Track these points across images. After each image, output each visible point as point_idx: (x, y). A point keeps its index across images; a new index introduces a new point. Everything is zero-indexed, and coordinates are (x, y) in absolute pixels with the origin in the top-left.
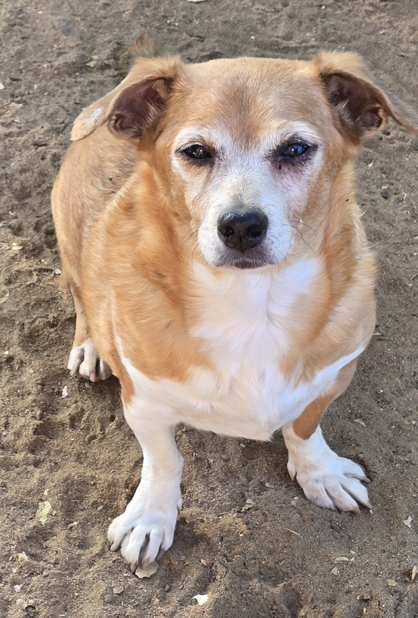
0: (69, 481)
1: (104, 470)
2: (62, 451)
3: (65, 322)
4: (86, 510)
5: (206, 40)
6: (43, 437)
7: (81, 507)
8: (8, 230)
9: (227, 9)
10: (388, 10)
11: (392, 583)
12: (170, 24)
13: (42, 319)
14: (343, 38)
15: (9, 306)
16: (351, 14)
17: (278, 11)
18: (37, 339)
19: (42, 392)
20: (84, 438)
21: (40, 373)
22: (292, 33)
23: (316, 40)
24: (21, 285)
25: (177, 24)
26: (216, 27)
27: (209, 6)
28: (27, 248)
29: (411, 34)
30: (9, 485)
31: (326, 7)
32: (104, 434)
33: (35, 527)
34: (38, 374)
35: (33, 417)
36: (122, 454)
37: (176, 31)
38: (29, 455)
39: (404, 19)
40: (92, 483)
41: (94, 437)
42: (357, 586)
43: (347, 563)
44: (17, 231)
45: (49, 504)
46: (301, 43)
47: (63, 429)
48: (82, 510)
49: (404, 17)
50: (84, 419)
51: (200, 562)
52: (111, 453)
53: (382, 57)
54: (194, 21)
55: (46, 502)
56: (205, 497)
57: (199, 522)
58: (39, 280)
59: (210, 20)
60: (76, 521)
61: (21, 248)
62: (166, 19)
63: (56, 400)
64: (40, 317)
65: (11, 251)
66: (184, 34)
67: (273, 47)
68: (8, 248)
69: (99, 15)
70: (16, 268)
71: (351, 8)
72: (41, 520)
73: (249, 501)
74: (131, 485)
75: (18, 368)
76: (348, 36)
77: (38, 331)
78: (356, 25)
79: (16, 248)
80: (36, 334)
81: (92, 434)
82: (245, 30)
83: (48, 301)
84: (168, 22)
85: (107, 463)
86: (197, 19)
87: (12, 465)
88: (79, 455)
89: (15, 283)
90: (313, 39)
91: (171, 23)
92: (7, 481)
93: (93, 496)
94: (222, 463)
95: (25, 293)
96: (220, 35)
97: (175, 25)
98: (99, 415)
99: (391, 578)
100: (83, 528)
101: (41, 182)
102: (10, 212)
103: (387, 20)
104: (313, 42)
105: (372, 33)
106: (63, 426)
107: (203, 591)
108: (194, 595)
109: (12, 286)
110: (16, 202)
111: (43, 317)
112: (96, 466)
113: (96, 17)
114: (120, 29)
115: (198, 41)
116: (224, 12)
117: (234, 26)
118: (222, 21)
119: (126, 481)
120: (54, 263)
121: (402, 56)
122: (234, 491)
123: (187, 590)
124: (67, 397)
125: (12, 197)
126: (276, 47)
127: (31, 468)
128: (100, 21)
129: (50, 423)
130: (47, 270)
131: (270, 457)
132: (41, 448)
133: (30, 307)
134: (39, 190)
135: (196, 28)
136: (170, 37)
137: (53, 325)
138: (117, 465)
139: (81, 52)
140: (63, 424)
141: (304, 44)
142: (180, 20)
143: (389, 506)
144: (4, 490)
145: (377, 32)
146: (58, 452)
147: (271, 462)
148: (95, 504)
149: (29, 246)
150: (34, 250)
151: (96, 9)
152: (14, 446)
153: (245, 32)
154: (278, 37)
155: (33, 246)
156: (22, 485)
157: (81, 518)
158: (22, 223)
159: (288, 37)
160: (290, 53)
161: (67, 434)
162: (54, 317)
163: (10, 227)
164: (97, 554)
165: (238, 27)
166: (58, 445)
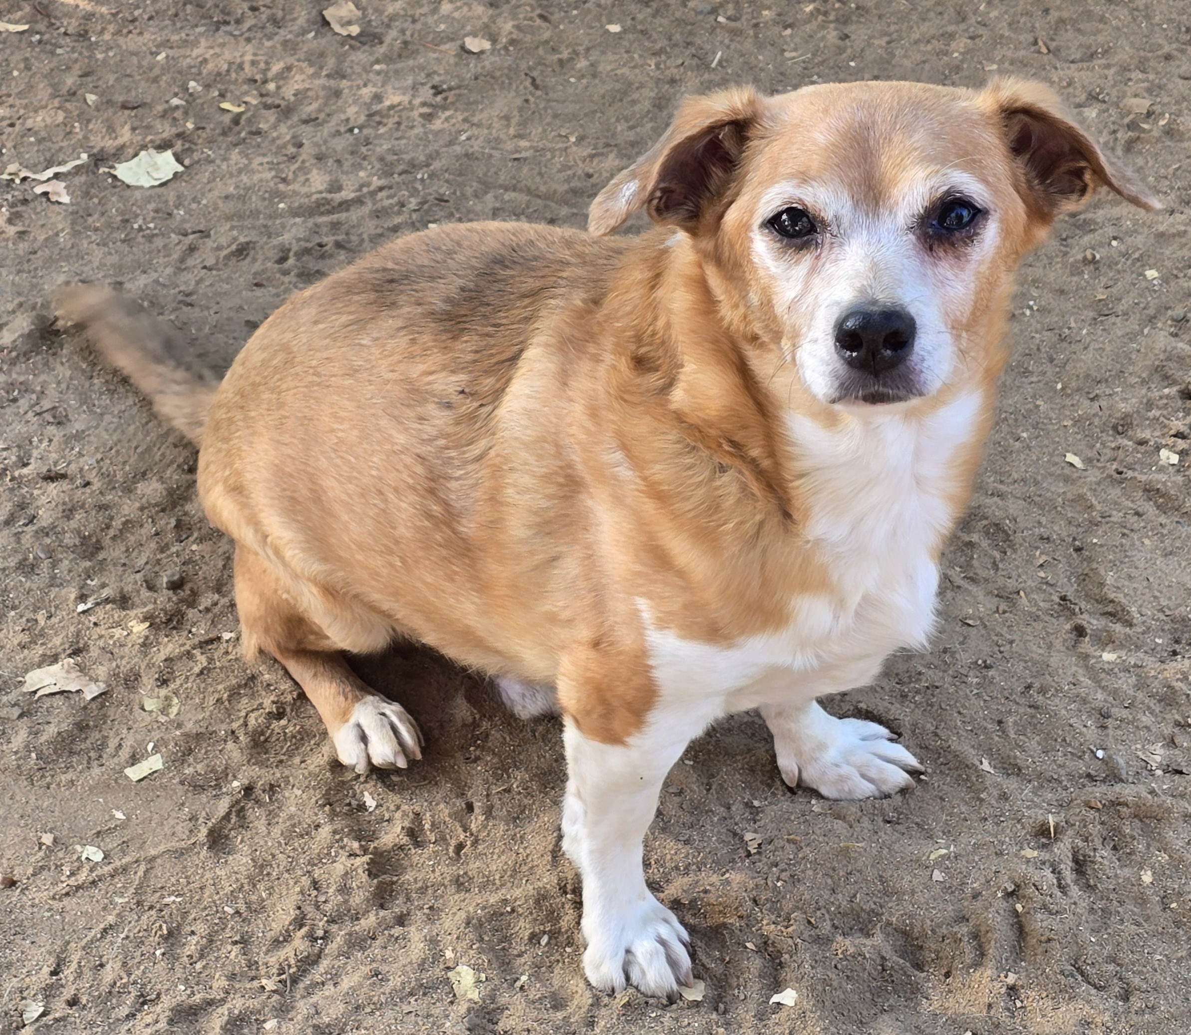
0: (474, 921)
1: (509, 885)
2: (427, 887)
3: (295, 704)
4: (525, 952)
5: (212, 232)
6: (387, 878)
7: (515, 952)
8: (108, 607)
9: (214, 180)
10: (453, 103)
11: (1029, 853)
12: (140, 229)
13: (256, 713)
14: (416, 162)
15: (189, 715)
16: (402, 127)
17: (294, 158)
18: (268, 745)
19: (337, 816)
20: (447, 854)
21: (314, 788)
22: (337, 181)
23: (379, 178)
24: (187, 678)
25: (152, 225)
26: (216, 209)
27: (184, 184)
28: (158, 620)
29: (508, 126)
30: (384, 968)
31: (361, 128)
32: (472, 835)
33: (469, 1010)
34: (312, 791)
35: (351, 855)
36: (521, 850)
37: (156, 235)
38: (382, 913)
39: (482, 110)
40: (509, 909)
41: (460, 847)
42: (983, 881)
43: (946, 857)
44: (123, 601)
45: (465, 968)
46: (360, 189)
47: (406, 855)
48: (520, 955)
49: (480, 107)
50: (427, 827)
51: (746, 947)
52: (503, 857)
53: (488, 171)
54: (175, 211)
55: (459, 968)
56: (686, 856)
57: (702, 895)
58: (211, 660)
59: (199, 203)
60: (522, 974)
61: (147, 624)
62: (129, 225)
63: (361, 819)
64: (252, 711)
65: (133, 637)
66: (173, 235)
67: (322, 209)
68: (125, 633)
69: (21, 252)
70: (162, 656)
71: (396, 119)
72: (470, 996)
73: (748, 836)
74: (569, 887)
75: (270, 799)
76: (422, 158)
77: (262, 733)
78: (421, 139)
79: (139, 628)
80: (262, 738)
81: (453, 843)
82: (264, 199)
83: (246, 684)
84: (136, 226)
85: (509, 873)
86: (177, 208)
87: (365, 940)
88: (457, 880)
89: (174, 679)
90: (375, 178)
91: (140, 226)
92: (375, 965)
93: (523, 928)
94: (677, 799)
95: (203, 685)
96: (228, 218)
97: (148, 228)
98: (447, 811)
99: (1022, 848)
100: (538, 979)
101: (107, 521)
102: (89, 582)
103: (460, 118)
104: (376, 182)
105: (451, 143)
106: (403, 850)
107: (777, 986)
108: (769, 998)
109: (172, 686)
110: (88, 564)
111: (257, 709)
112: (494, 884)
113: (18, 256)
114: (68, 261)
115: (202, 238)
116: (213, 184)
117: (242, 198)
118: (220, 197)
119: (559, 884)
120: (215, 626)
121: (515, 159)
122: (719, 832)
123: (754, 995)
124: (377, 807)
125: (75, 559)
126: (327, 207)
127: (397, 931)
128: (29, 260)
129: (381, 854)
130: (211, 641)
131: (735, 762)
132: (391, 896)
133: (226, 703)
134: (112, 532)
135: (184, 221)
136: (153, 246)
137: (280, 715)
138: (524, 868)
139: (34, 313)
140: (401, 848)
141: (365, 190)
142: (154, 218)
143: (945, 757)
144: (381, 980)
145: (456, 139)
146: (423, 890)
147: (742, 768)
148: (534, 938)
149: (157, 617)
150: (169, 620)
151: (10, 245)
152: (349, 911)
153: (266, 203)
154: (321, 192)
155: (166, 614)
156: (403, 961)
157: (527, 967)
158: (122, 589)
159: (335, 187)
160: (352, 208)
161: (415, 859)
162: (273, 702)
163: (107, 601)
164: (592, 1005)
165: (250, 198)
166: (415, 880)
